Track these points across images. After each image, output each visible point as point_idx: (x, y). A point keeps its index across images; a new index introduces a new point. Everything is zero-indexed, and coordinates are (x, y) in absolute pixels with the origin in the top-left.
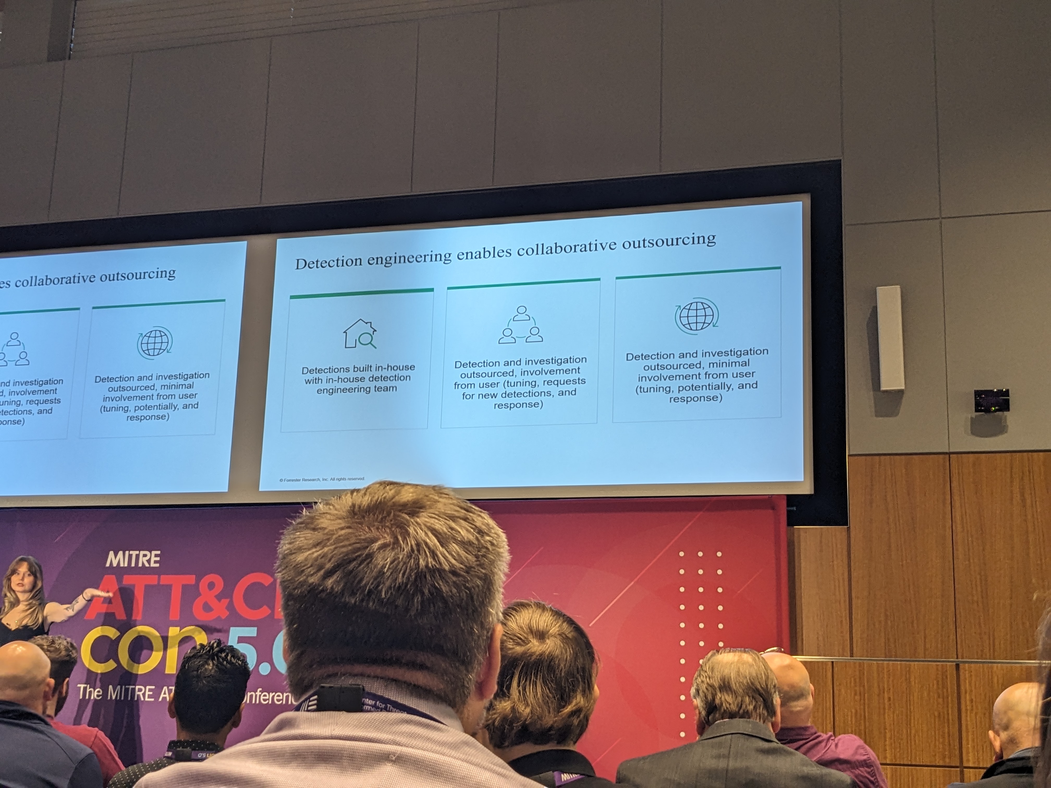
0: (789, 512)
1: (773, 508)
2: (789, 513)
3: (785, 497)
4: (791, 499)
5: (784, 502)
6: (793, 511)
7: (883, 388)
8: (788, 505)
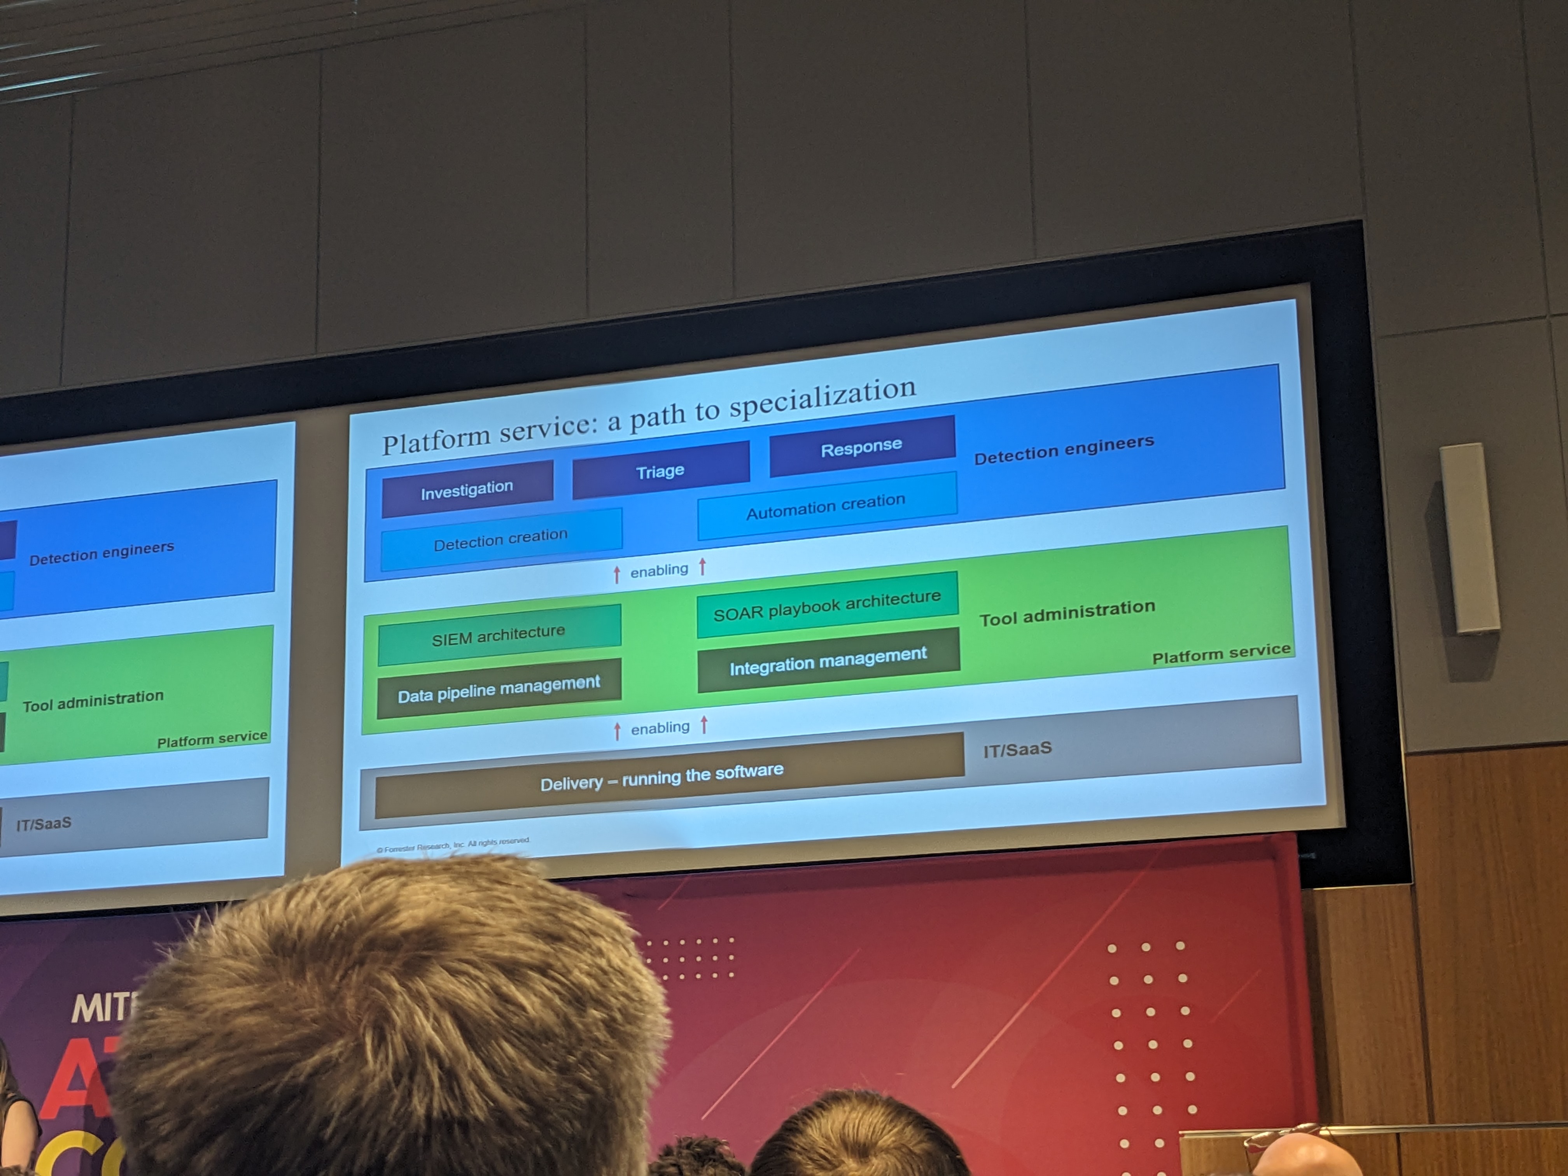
0: (1302, 862)
1: (1274, 858)
2: (1304, 865)
3: (1295, 836)
4: (1305, 839)
5: (1294, 845)
6: (1311, 860)
7: (1461, 630)
8: (1301, 850)
